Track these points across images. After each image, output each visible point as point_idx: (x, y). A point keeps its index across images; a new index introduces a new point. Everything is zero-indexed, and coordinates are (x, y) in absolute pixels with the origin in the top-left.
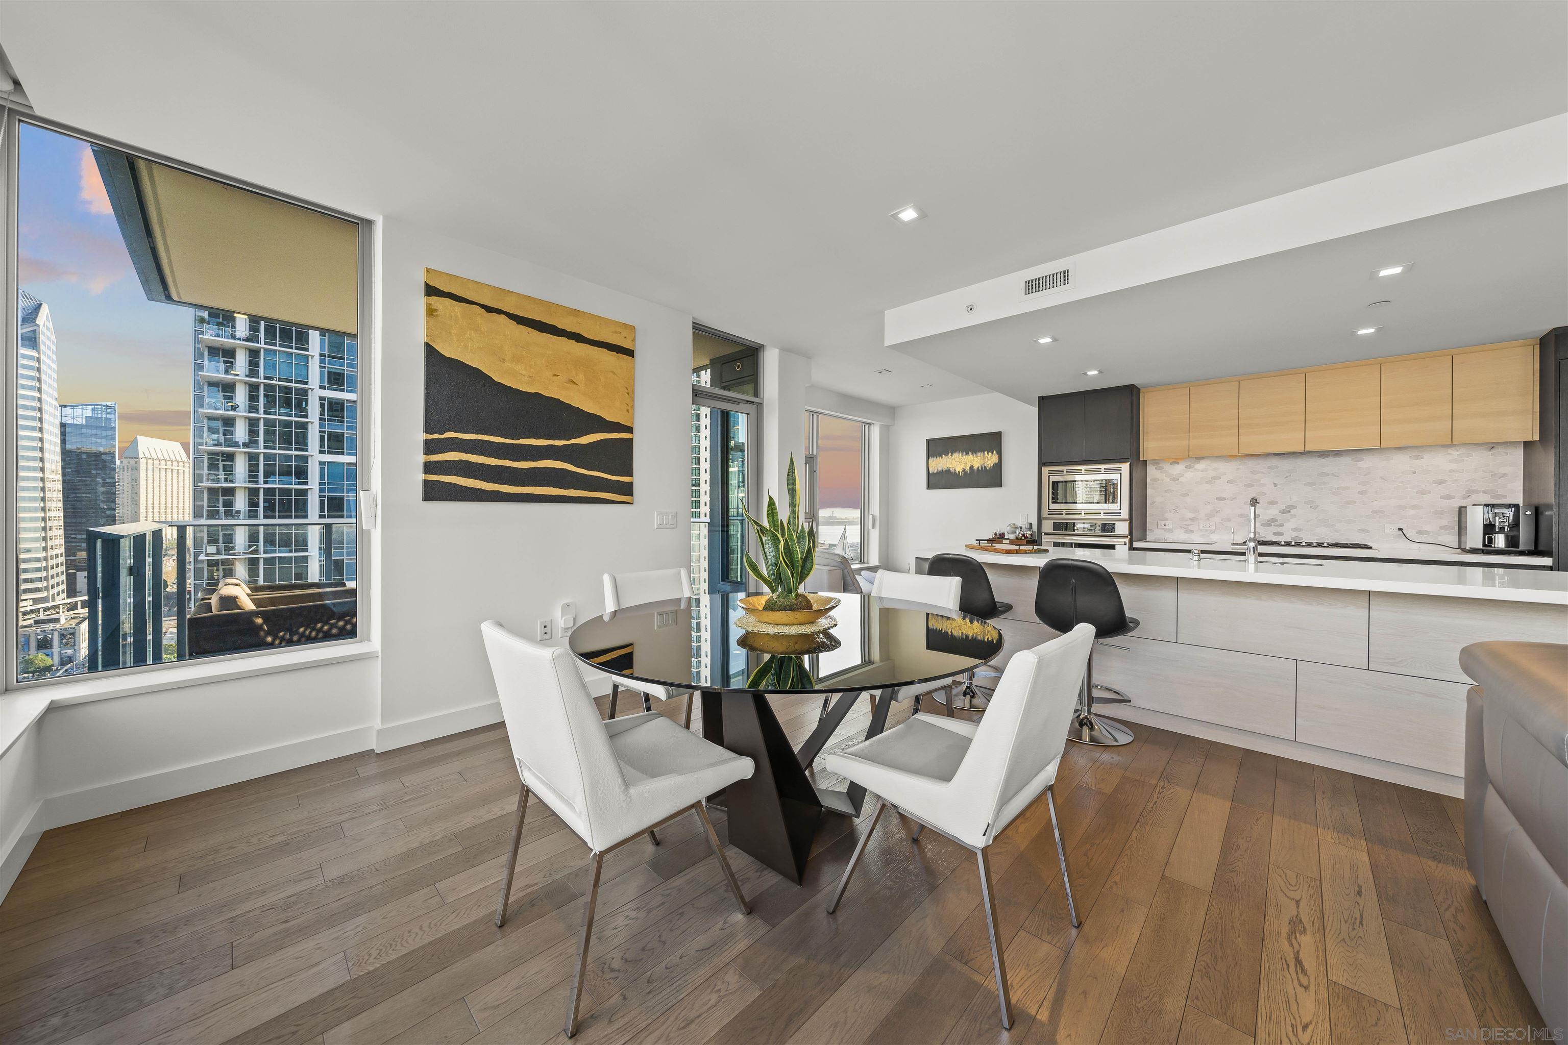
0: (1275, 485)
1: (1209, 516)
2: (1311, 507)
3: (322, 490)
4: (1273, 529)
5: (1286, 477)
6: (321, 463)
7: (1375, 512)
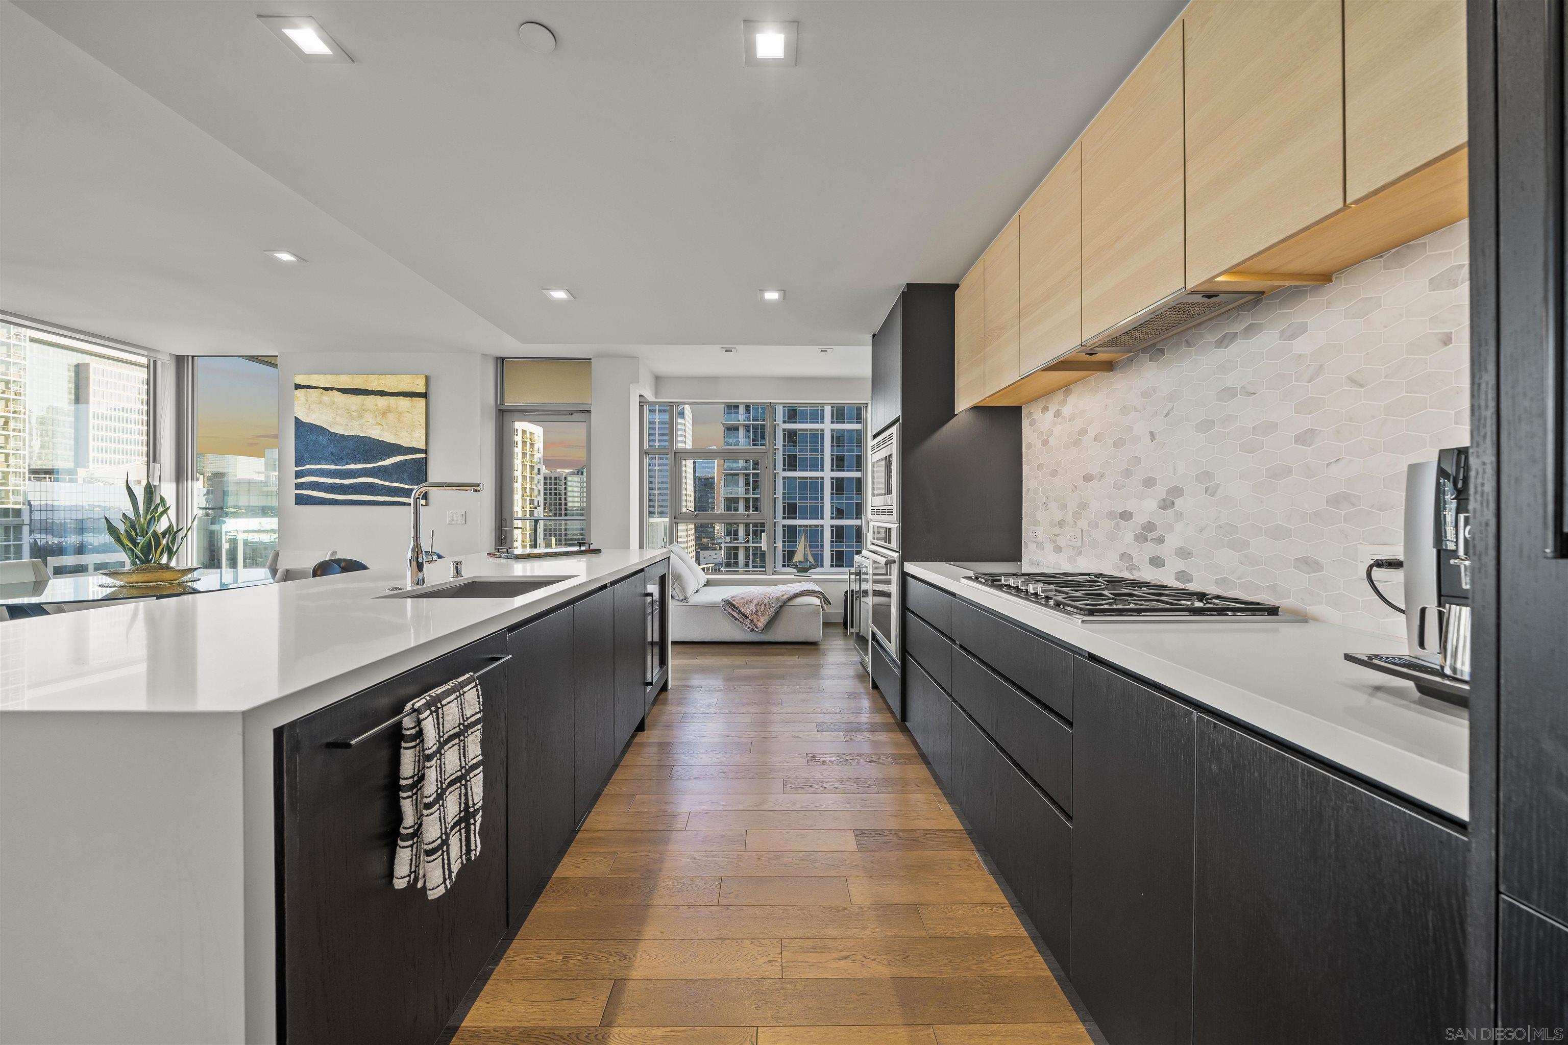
0: (1153, 436)
1: (1077, 515)
2: (1207, 489)
3: (784, 498)
4: (1150, 549)
5: (1167, 414)
6: (784, 478)
7: (1335, 501)
